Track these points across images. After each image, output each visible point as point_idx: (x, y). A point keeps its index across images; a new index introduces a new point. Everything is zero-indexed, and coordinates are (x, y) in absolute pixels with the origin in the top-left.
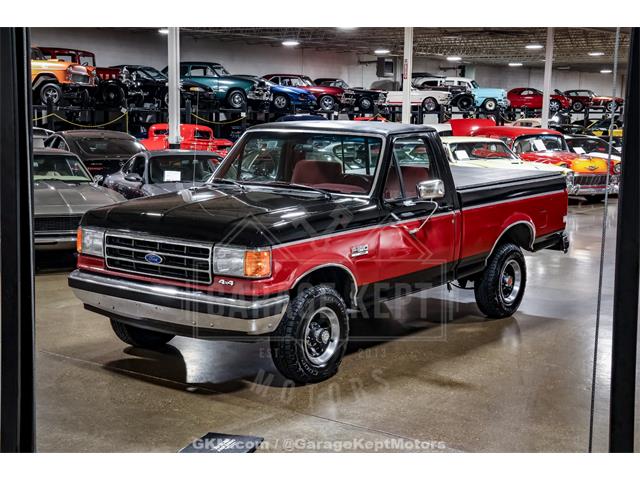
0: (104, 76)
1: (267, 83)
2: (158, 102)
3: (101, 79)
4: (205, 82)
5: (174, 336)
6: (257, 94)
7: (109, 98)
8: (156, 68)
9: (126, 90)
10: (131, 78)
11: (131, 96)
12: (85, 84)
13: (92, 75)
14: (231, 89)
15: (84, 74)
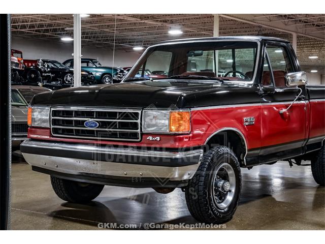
0: (28, 65)
1: (125, 71)
2: (60, 80)
3: (26, 67)
4: (88, 69)
5: (103, 186)
6: (119, 77)
7: (31, 77)
8: (59, 61)
9: (41, 72)
10: (44, 66)
11: (44, 76)
12: (17, 68)
13: (21, 63)
14: (104, 74)
15: (16, 62)
